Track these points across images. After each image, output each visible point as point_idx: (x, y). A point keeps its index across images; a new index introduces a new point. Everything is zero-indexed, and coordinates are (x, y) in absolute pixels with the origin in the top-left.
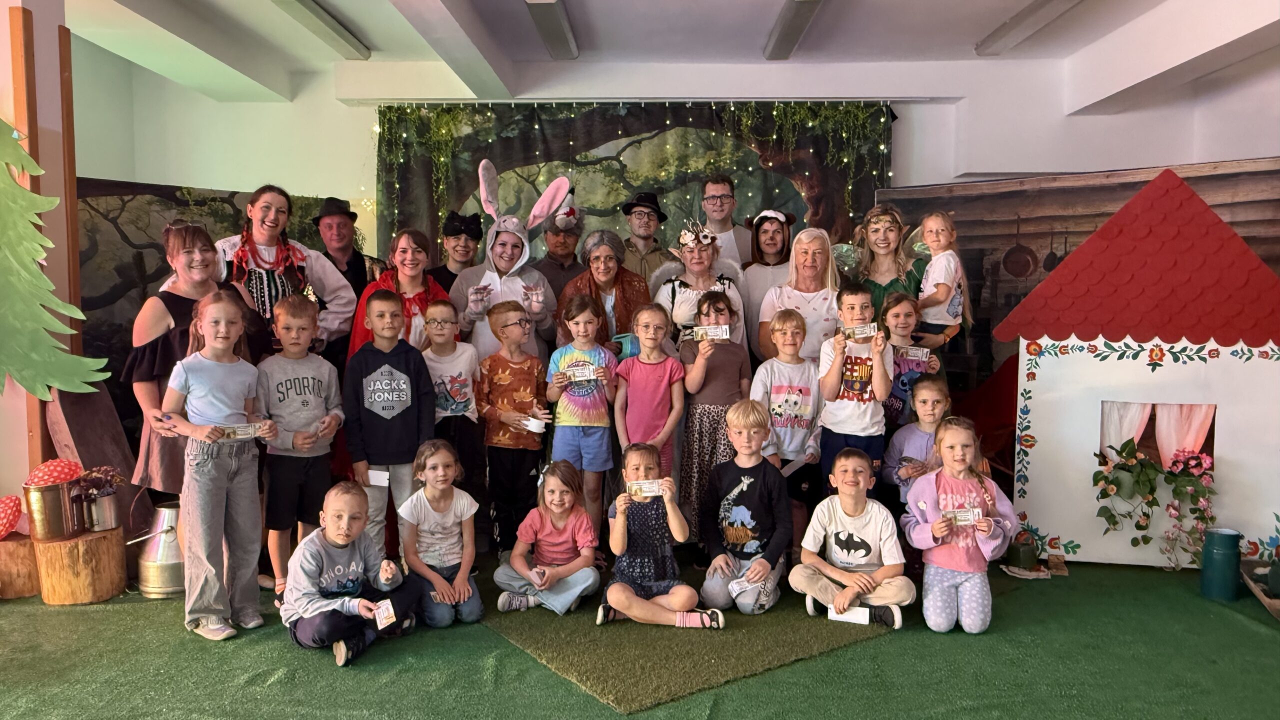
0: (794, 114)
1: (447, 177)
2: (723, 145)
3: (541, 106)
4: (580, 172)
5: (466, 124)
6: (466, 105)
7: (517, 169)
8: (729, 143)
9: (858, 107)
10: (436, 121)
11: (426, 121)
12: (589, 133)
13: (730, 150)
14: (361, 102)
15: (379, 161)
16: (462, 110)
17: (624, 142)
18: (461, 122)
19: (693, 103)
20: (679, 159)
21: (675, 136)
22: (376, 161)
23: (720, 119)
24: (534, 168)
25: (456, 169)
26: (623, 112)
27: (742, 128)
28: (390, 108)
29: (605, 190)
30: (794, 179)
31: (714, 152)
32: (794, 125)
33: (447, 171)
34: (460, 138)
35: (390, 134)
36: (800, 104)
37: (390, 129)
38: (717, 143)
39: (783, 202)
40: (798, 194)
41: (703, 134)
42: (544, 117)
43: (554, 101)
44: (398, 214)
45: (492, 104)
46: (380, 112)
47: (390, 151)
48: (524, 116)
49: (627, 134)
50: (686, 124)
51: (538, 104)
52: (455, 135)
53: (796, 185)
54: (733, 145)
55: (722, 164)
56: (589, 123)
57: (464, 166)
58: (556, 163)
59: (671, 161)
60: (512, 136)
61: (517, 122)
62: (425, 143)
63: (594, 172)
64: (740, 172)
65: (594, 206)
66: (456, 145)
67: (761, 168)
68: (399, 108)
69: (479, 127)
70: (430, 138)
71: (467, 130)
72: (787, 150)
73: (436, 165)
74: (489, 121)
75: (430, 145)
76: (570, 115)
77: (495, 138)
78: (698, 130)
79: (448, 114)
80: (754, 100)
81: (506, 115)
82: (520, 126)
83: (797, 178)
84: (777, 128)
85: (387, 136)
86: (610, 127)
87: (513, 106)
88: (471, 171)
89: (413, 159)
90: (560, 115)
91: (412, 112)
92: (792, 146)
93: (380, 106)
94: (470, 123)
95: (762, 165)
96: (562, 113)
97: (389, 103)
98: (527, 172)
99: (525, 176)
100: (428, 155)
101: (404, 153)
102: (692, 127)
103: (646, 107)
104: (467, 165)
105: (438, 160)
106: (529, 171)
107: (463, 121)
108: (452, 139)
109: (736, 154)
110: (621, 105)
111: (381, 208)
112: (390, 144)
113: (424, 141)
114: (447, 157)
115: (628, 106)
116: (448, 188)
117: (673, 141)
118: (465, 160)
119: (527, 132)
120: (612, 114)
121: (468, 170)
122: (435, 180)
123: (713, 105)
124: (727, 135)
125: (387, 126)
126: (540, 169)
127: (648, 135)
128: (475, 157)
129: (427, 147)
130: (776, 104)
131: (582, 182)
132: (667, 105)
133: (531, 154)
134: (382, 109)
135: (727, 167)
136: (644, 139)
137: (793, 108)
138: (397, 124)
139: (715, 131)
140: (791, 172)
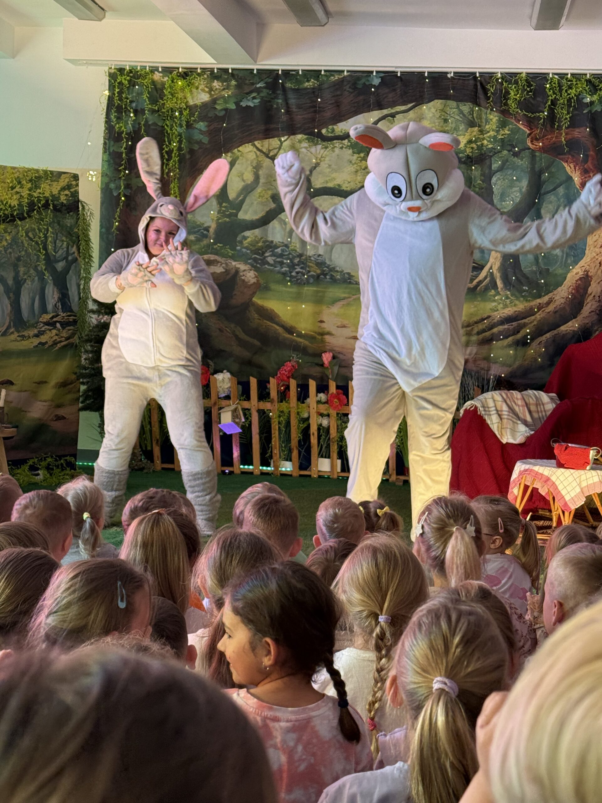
0: (570, 87)
1: (180, 149)
2: (487, 121)
3: (286, 73)
4: (326, 148)
5: (203, 90)
6: (204, 69)
7: (256, 143)
8: (494, 118)
10: (171, 87)
11: (159, 86)
12: (338, 105)
13: (494, 127)
14: (89, 63)
15: (106, 129)
16: (199, 75)
17: (375, 115)
18: (197, 88)
19: (455, 73)
21: (433, 110)
22: (104, 128)
23: (485, 91)
24: (275, 142)
25: (190, 140)
26: (376, 81)
27: (510, 102)
28: (121, 70)
29: (352, 168)
30: (567, 162)
31: (476, 129)
32: (569, 100)
33: (180, 142)
34: (196, 106)
35: (121, 99)
36: (577, 77)
37: (120, 93)
38: (481, 118)
39: (552, 188)
40: (570, 178)
41: (466, 108)
42: (288, 85)
43: (300, 68)
44: (125, 188)
45: (233, 69)
46: (110, 75)
47: (119, 118)
48: (265, 83)
49: (380, 107)
50: (447, 97)
51: (282, 70)
52: (191, 103)
53: (569, 168)
54: (499, 121)
55: (485, 142)
56: (338, 93)
57: (198, 136)
58: (299, 136)
60: (252, 105)
61: (258, 90)
62: (158, 111)
63: (342, 148)
64: (505, 152)
65: (339, 185)
66: (191, 114)
67: (529, 149)
68: (131, 71)
69: (215, 94)
70: (164, 104)
71: (205, 97)
72: (560, 128)
73: (169, 134)
74: (228, 88)
75: (163, 113)
76: (317, 83)
77: (233, 107)
78: (461, 104)
79: (184, 78)
80: (525, 71)
81: (247, 82)
82: (262, 95)
83: (569, 160)
84: (549, 103)
85: (117, 102)
86: (361, 98)
87: (255, 72)
88: (206, 142)
89: (143, 128)
90: (307, 84)
91: (145, 77)
92: (565, 124)
93: (111, 68)
94: (207, 90)
95: (529, 144)
96: (308, 81)
97: (121, 64)
98: (267, 146)
99: (264, 150)
100: (160, 124)
101: (134, 121)
102: (453, 100)
103: (403, 77)
104: (202, 136)
105: (171, 130)
106: (269, 145)
107: (200, 88)
108: (187, 107)
109: (502, 132)
110: (374, 74)
111: (107, 180)
112: (119, 109)
113: (156, 108)
114: (181, 126)
115: (382, 75)
116: (180, 161)
117: (431, 115)
118: (200, 130)
119: (270, 101)
120: (364, 83)
121: (203, 141)
122: (166, 152)
123: (478, 75)
124: (492, 110)
125: (117, 90)
126: (282, 143)
127: (403, 108)
128: (212, 127)
129: (159, 115)
130: (551, 76)
131: (327, 159)
132: (426, 75)
133: (272, 126)
134: (112, 71)
135: (490, 146)
136: (398, 113)
137: (570, 81)
138: (128, 88)
139: (479, 105)
140: (565, 154)
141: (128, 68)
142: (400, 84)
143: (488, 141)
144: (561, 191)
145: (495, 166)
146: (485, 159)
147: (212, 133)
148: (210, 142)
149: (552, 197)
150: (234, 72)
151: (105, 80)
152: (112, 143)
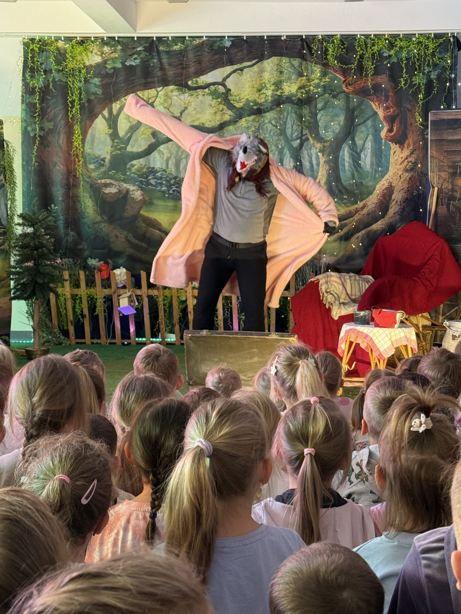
0: (374, 45)
1: (80, 99)
2: (312, 72)
3: (159, 39)
4: (192, 95)
5: (96, 54)
6: (96, 38)
7: (138, 93)
8: (317, 70)
9: (428, 38)
10: (71, 52)
11: (62, 52)
12: (199, 62)
13: (318, 76)
14: (8, 35)
15: (23, 85)
16: (92, 42)
17: (229, 69)
18: (92, 52)
19: (287, 36)
20: (275, 84)
21: (272, 65)
22: (21, 85)
23: (310, 49)
24: (152, 92)
25: (88, 92)
26: (228, 44)
27: (329, 57)
28: (32, 40)
29: (212, 111)
30: (373, 101)
31: (304, 78)
32: (373, 55)
33: (80, 94)
34: (91, 66)
35: (33, 62)
36: (378, 37)
37: (32, 57)
38: (307, 70)
39: (362, 121)
40: (376, 114)
41: (296, 62)
42: (161, 48)
43: (170, 35)
44: (39, 130)
45: (118, 37)
46: (24, 44)
47: (32, 77)
48: (144, 47)
49: (232, 63)
50: (281, 55)
51: (157, 37)
52: (87, 64)
53: (374, 106)
54: (321, 71)
55: (312, 88)
56: (200, 53)
57: (93, 89)
58: (171, 87)
59: (268, 86)
60: (134, 64)
61: (139, 53)
62: (62, 70)
63: (204, 95)
64: (327, 95)
65: (203, 124)
66: (88, 72)
67: (345, 92)
68: (40, 41)
69: (106, 57)
70: (66, 65)
71: (98, 59)
72: (367, 76)
73: (71, 88)
74: (115, 51)
75: (66, 72)
76: (183, 47)
77: (119, 65)
78: (292, 59)
79: (81, 45)
80: (339, 33)
81: (130, 46)
82: (142, 56)
83: (375, 100)
84: (358, 57)
85: (30, 64)
86: (217, 56)
87: (136, 39)
88: (100, 94)
89: (51, 84)
90: (175, 47)
91: (51, 44)
92: (371, 73)
93: (25, 38)
94: (99, 53)
95: (345, 89)
96: (176, 45)
97: (32, 36)
98: (147, 95)
99: (145, 99)
100: (64, 80)
101: (44, 78)
102: (286, 57)
103: (248, 40)
104: (96, 89)
105: (73, 85)
106: (148, 94)
107: (94, 52)
108: (84, 67)
109: (324, 80)
110: (226, 38)
111: (24, 124)
112: (32, 70)
113: (61, 68)
114: (80, 81)
115: (232, 39)
116: (81, 109)
117: (270, 69)
118: (95, 84)
119: (147, 61)
120: (219, 46)
121: (98, 92)
122: (70, 102)
123: (304, 37)
124: (315, 63)
125: (30, 55)
126: (158, 93)
127: (249, 63)
128: (104, 82)
129: (64, 74)
130: (359, 36)
131: (193, 104)
132: (265, 38)
133: (150, 80)
134: (26, 41)
135: (315, 91)
136: (245, 67)
137: (373, 40)
138: (39, 53)
139: (306, 60)
140: (370, 95)
141: (38, 38)
142: (246, 45)
143: (314, 87)
144: (369, 123)
145: (319, 106)
146: (312, 101)
147: (104, 87)
148: (103, 93)
149: (362, 128)
150: (120, 40)
151: (21, 48)
152: (28, 96)
